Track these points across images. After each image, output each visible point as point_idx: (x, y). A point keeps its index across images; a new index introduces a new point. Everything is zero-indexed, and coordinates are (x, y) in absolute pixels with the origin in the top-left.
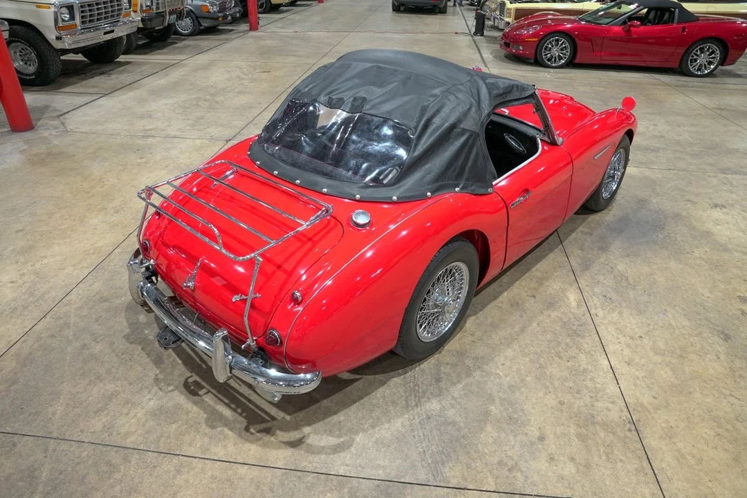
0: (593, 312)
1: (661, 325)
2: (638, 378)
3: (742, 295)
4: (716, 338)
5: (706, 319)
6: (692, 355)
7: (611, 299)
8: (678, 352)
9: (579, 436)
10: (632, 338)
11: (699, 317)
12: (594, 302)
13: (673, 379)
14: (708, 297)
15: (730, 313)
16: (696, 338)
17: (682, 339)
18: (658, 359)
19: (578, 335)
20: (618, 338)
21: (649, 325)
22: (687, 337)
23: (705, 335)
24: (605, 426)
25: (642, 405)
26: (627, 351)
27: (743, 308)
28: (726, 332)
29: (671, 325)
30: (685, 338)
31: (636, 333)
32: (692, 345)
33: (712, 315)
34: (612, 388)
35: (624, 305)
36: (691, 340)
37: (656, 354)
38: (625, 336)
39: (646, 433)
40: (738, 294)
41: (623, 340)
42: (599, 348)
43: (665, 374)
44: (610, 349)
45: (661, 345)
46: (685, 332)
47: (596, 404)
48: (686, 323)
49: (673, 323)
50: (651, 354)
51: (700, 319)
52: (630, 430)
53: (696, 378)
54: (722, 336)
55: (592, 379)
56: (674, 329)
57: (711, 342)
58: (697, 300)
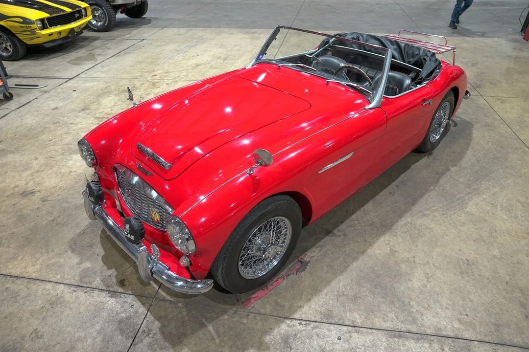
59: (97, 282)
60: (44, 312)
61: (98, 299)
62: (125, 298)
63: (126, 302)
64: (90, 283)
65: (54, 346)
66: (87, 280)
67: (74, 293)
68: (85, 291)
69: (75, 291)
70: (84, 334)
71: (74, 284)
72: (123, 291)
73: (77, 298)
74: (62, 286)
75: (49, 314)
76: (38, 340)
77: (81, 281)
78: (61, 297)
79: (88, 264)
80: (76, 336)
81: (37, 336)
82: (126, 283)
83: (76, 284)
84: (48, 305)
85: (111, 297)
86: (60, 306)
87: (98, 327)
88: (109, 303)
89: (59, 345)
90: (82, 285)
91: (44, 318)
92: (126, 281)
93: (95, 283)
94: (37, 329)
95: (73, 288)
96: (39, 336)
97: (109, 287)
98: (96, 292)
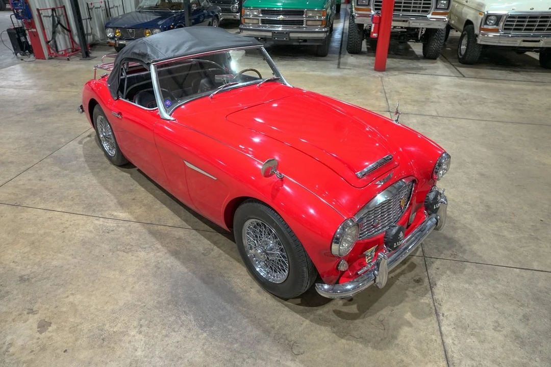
0: (102, 219)
1: (64, 248)
2: (38, 218)
3: (50, 329)
4: (28, 272)
5: (48, 278)
6: (28, 250)
7: (108, 233)
8: (37, 244)
9: (31, 189)
10: (66, 228)
11: (53, 275)
12: (111, 224)
13: (23, 231)
14: (68, 297)
15: (40, 300)
16: (38, 260)
17: (44, 252)
18: (41, 232)
19: (87, 207)
20: (71, 221)
21: (69, 241)
22: (43, 256)
23: (36, 267)
24: (27, 197)
25: (23, 212)
26: (59, 221)
27: (36, 316)
28: (27, 283)
29: (60, 253)
30: (43, 254)
31: (68, 231)
32: (35, 254)
33: (48, 285)
34: (42, 206)
35: (97, 237)
36: (39, 256)
37: (45, 233)
38: (70, 225)
39: (10, 208)
40: (54, 327)
41: (69, 223)
42: (71, 211)
43: (29, 230)
44: (67, 216)
45: (50, 239)
46: (48, 257)
47: (39, 198)
48: (55, 263)
49: (60, 255)
50: (47, 231)
51: (51, 274)
52: (16, 203)
53: (14, 242)
54: (26, 277)
55: (54, 201)
56: (55, 253)
57: (28, 267)
58: (70, 286)
59: (426, 300)
60: (476, 332)
61: (442, 293)
62: (432, 275)
63: (436, 274)
64: (429, 305)
65: (497, 309)
66: (427, 310)
67: (446, 314)
68: (439, 306)
69: (443, 315)
70: (477, 293)
71: (435, 319)
72: (427, 278)
73: (449, 310)
74: (443, 328)
75: (476, 327)
76: (500, 323)
77: (430, 314)
78: (454, 324)
79: (408, 316)
80: (482, 297)
81: (498, 326)
82: (417, 278)
83: (434, 316)
84: (469, 331)
85: (436, 285)
86: (464, 321)
87: (467, 286)
88: (442, 284)
89: (495, 306)
90: (434, 311)
91: (481, 328)
92: (415, 278)
93: (427, 301)
94: (493, 329)
95: (441, 317)
96: (497, 324)
97: (427, 289)
98: (436, 297)
